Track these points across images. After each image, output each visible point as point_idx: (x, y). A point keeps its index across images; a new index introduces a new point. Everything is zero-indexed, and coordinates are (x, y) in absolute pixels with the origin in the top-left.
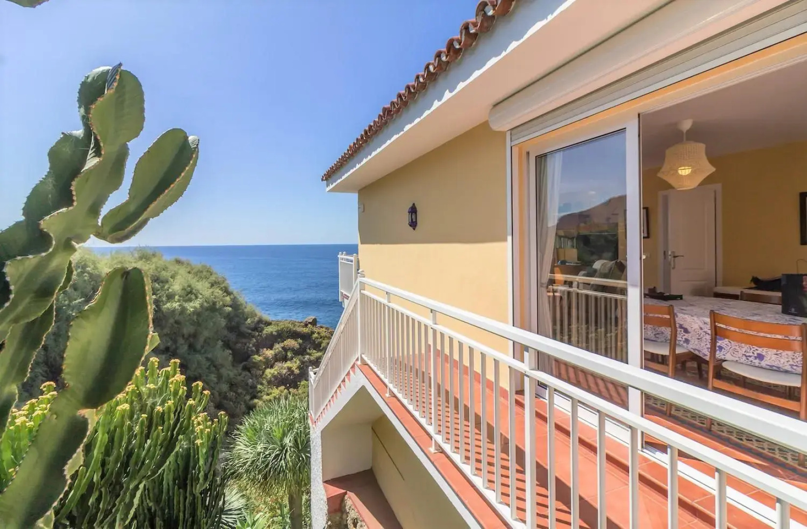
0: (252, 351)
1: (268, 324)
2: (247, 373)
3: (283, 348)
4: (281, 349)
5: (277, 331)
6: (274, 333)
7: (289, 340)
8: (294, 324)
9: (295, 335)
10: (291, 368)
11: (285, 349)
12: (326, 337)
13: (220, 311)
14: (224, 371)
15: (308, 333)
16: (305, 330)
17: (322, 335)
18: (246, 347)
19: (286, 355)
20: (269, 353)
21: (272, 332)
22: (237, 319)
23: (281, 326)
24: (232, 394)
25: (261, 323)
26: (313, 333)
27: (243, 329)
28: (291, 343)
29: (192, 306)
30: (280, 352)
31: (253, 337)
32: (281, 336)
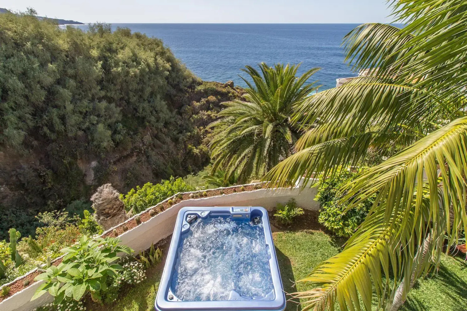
0: (185, 102)
1: (200, 84)
2: (179, 116)
3: (206, 101)
4: (205, 102)
5: (205, 90)
6: (202, 91)
7: (211, 96)
8: (217, 85)
9: (216, 93)
10: (210, 115)
11: (208, 102)
12: (238, 96)
13: (160, 74)
14: (161, 115)
15: (225, 93)
16: (224, 90)
17: (235, 94)
18: (181, 99)
19: (209, 106)
20: (197, 104)
21: (200, 90)
22: (177, 80)
23: (208, 86)
24: (165, 130)
25: (195, 83)
26: (229, 92)
27: (182, 86)
28: (212, 98)
29: (134, 71)
30: (204, 104)
31: (188, 92)
32: (206, 93)
